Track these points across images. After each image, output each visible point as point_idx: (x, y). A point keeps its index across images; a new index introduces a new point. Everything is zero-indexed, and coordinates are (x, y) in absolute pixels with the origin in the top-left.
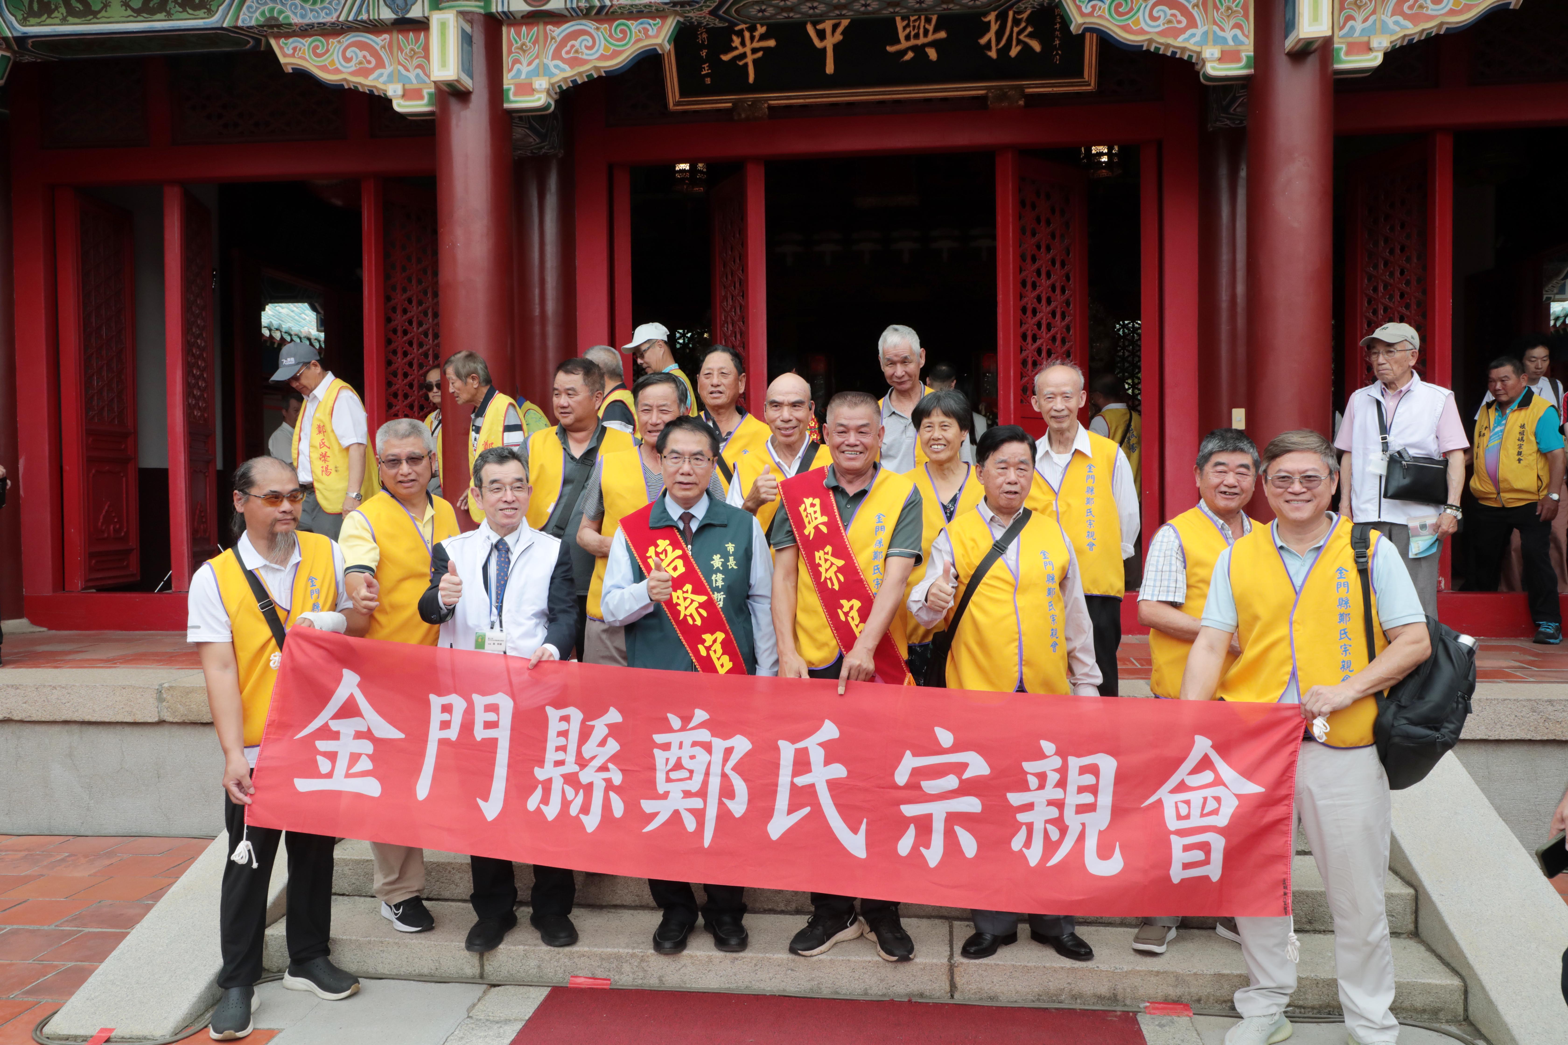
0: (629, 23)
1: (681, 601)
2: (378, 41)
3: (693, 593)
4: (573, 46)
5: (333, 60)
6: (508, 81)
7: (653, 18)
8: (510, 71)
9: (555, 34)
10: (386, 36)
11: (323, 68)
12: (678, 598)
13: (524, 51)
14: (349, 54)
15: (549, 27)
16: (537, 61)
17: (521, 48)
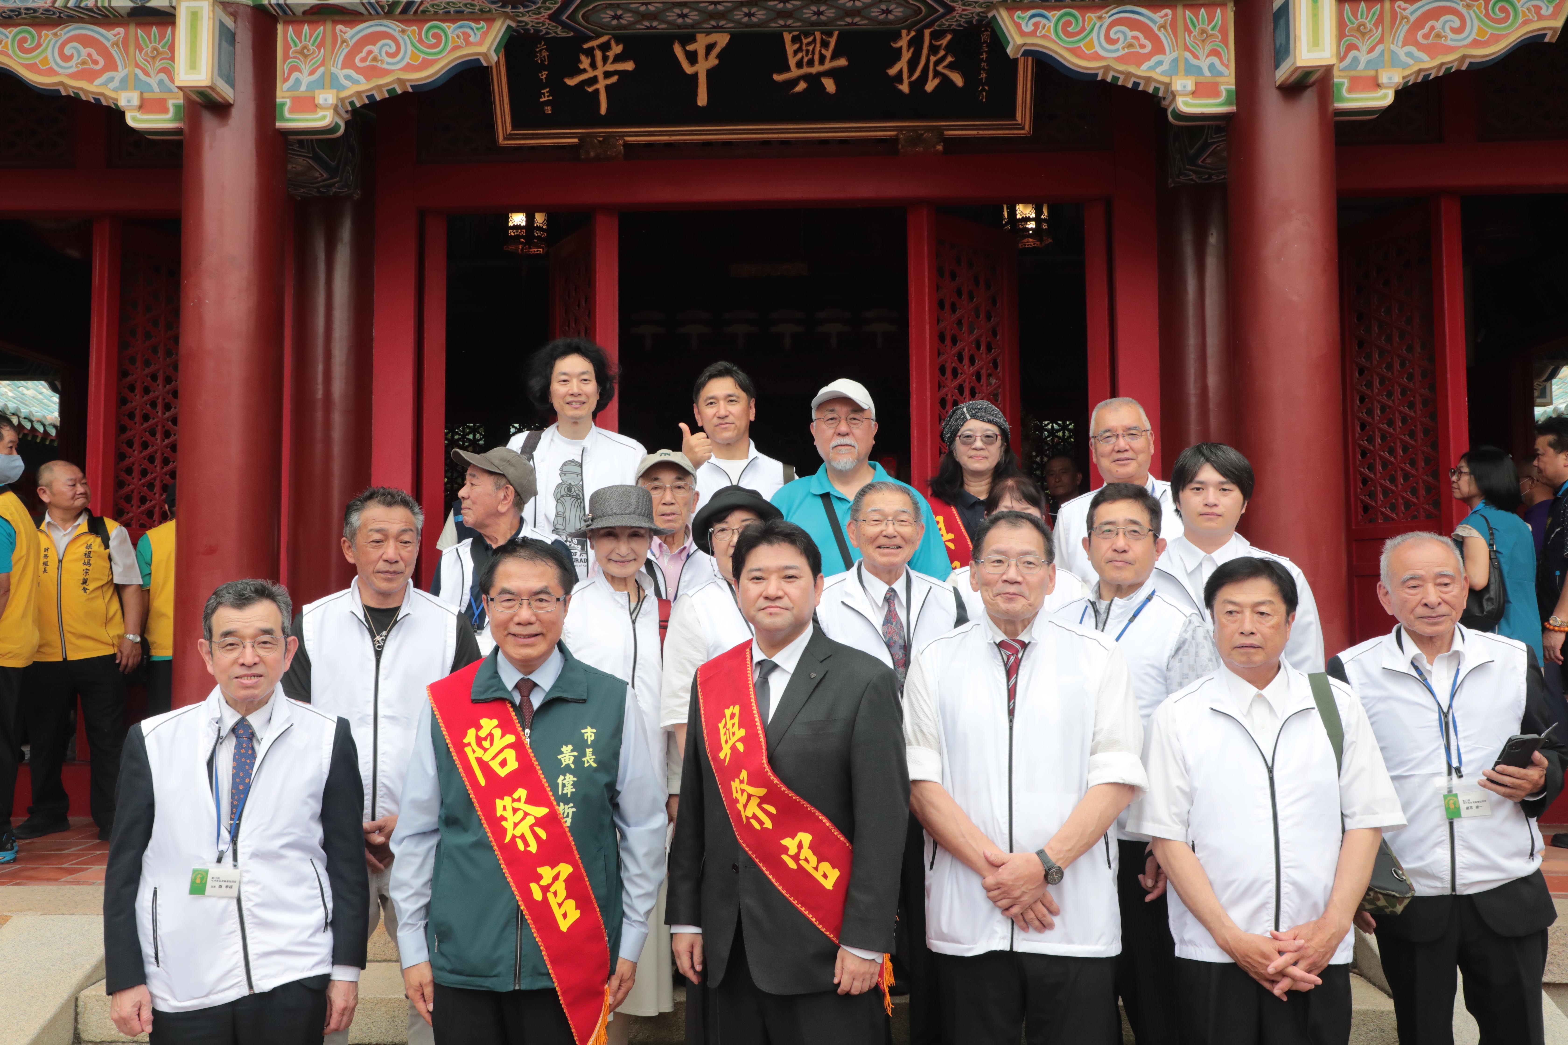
0: (444, 25)
1: (508, 814)
2: (109, 36)
3: (526, 802)
4: (370, 52)
5: (46, 58)
6: (283, 94)
7: (477, 21)
8: (286, 80)
9: (345, 36)
10: (120, 30)
11: (32, 67)
12: (505, 808)
13: (306, 56)
14: (68, 51)
15: (339, 27)
16: (322, 69)
17: (301, 52)
